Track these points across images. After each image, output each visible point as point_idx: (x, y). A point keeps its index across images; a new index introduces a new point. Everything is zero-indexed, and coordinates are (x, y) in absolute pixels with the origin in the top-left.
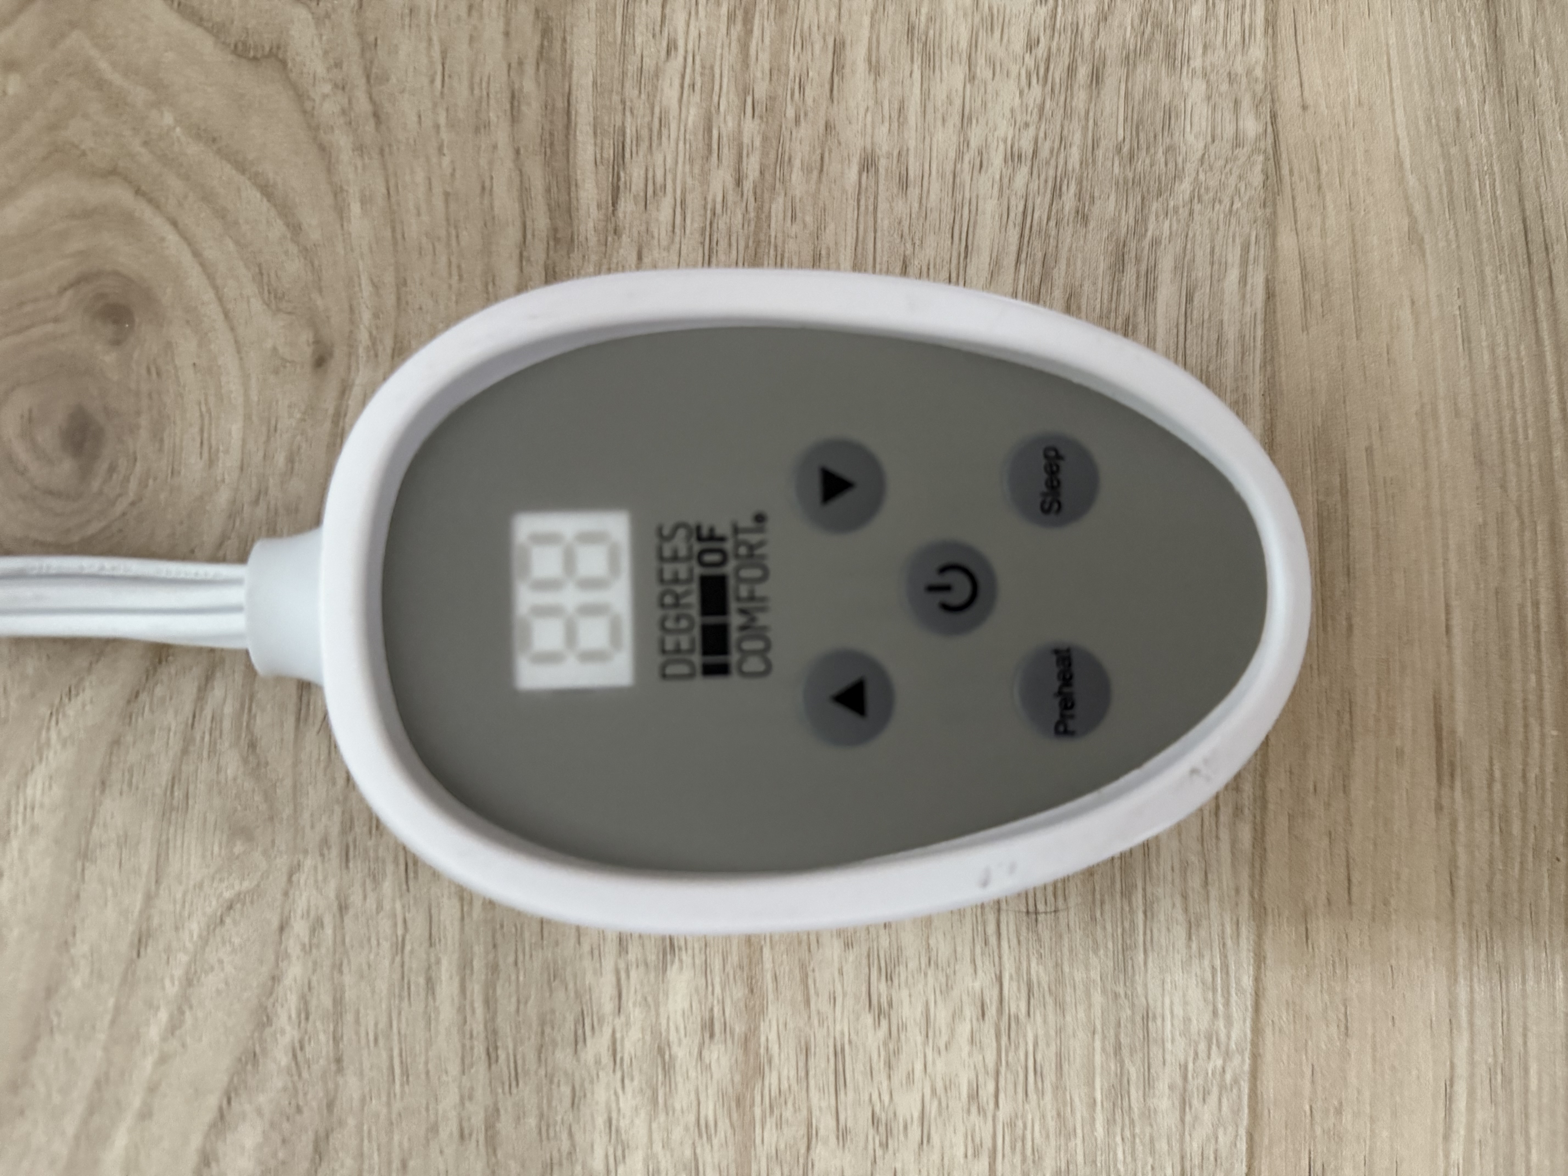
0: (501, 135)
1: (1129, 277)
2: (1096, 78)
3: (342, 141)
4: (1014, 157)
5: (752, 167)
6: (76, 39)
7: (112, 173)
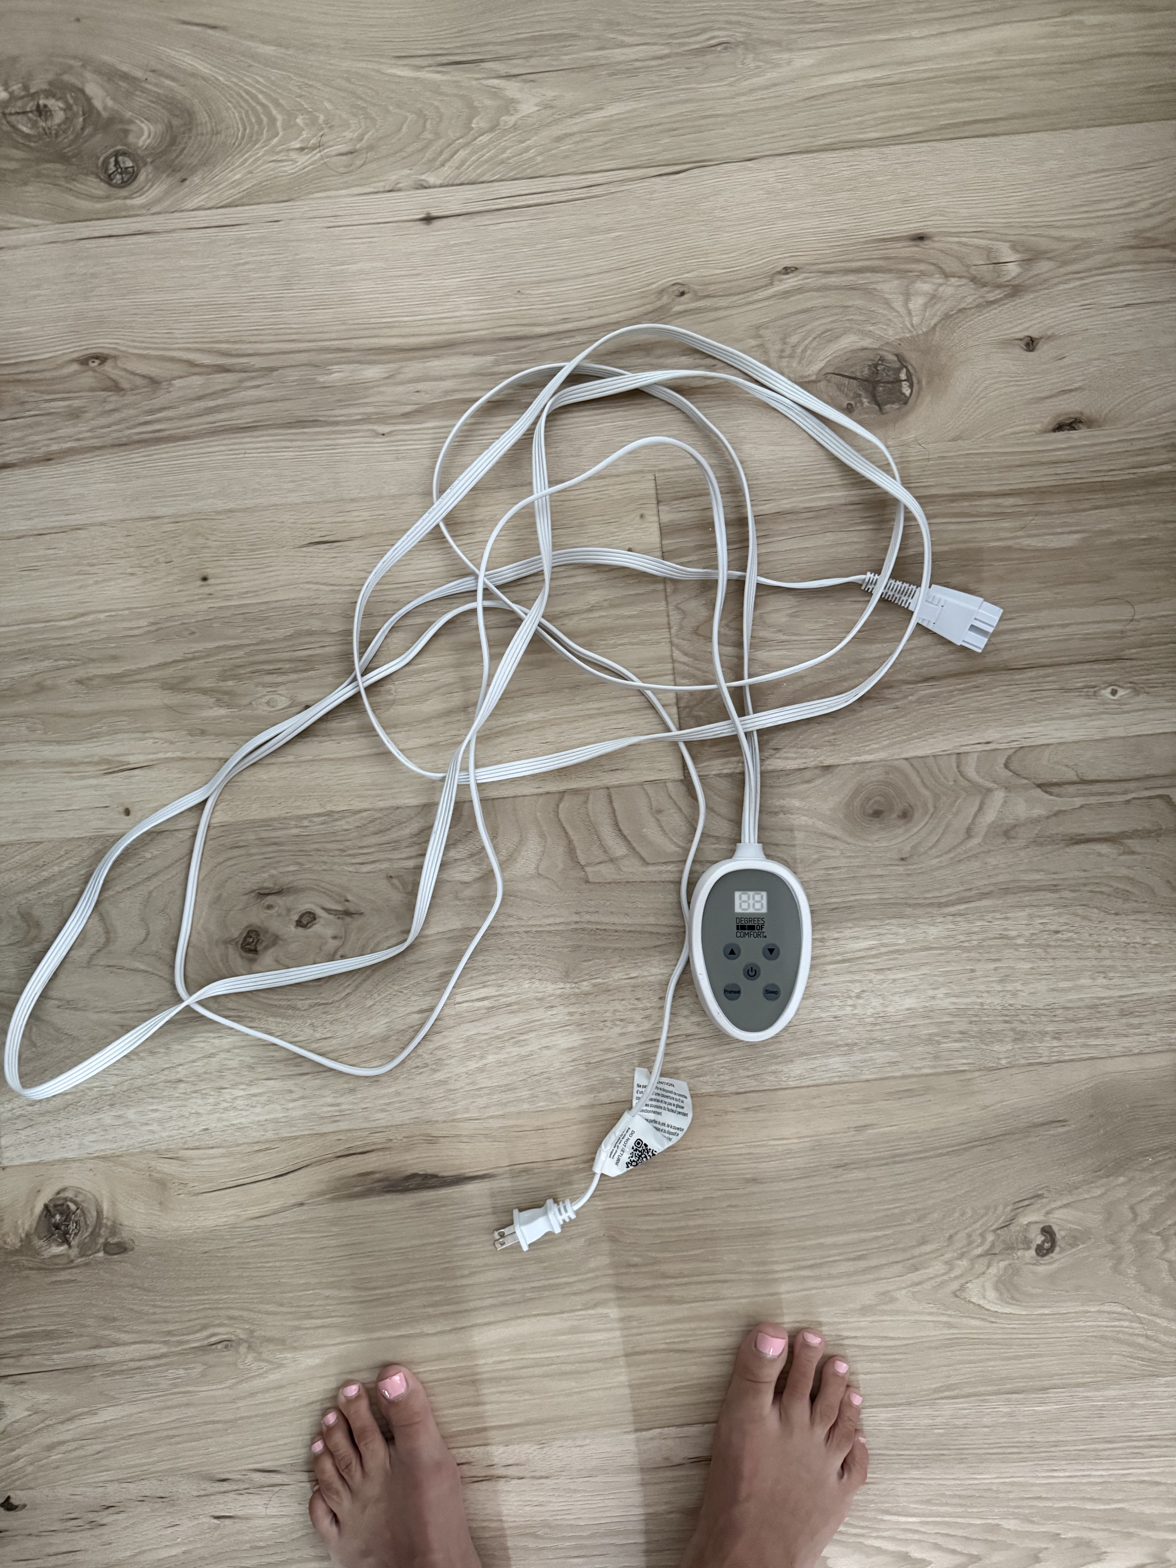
0: (961, 888)
1: (958, 1036)
2: (1006, 1022)
3: (952, 855)
4: (982, 1004)
5: (965, 944)
6: (964, 794)
7: (935, 807)
